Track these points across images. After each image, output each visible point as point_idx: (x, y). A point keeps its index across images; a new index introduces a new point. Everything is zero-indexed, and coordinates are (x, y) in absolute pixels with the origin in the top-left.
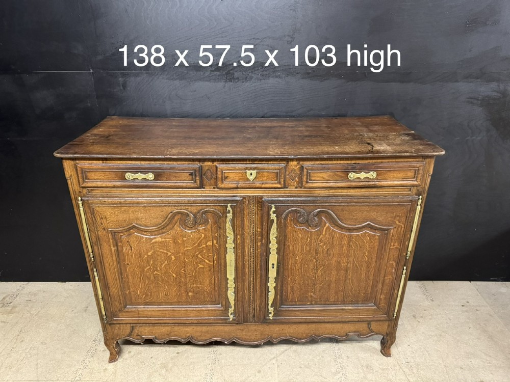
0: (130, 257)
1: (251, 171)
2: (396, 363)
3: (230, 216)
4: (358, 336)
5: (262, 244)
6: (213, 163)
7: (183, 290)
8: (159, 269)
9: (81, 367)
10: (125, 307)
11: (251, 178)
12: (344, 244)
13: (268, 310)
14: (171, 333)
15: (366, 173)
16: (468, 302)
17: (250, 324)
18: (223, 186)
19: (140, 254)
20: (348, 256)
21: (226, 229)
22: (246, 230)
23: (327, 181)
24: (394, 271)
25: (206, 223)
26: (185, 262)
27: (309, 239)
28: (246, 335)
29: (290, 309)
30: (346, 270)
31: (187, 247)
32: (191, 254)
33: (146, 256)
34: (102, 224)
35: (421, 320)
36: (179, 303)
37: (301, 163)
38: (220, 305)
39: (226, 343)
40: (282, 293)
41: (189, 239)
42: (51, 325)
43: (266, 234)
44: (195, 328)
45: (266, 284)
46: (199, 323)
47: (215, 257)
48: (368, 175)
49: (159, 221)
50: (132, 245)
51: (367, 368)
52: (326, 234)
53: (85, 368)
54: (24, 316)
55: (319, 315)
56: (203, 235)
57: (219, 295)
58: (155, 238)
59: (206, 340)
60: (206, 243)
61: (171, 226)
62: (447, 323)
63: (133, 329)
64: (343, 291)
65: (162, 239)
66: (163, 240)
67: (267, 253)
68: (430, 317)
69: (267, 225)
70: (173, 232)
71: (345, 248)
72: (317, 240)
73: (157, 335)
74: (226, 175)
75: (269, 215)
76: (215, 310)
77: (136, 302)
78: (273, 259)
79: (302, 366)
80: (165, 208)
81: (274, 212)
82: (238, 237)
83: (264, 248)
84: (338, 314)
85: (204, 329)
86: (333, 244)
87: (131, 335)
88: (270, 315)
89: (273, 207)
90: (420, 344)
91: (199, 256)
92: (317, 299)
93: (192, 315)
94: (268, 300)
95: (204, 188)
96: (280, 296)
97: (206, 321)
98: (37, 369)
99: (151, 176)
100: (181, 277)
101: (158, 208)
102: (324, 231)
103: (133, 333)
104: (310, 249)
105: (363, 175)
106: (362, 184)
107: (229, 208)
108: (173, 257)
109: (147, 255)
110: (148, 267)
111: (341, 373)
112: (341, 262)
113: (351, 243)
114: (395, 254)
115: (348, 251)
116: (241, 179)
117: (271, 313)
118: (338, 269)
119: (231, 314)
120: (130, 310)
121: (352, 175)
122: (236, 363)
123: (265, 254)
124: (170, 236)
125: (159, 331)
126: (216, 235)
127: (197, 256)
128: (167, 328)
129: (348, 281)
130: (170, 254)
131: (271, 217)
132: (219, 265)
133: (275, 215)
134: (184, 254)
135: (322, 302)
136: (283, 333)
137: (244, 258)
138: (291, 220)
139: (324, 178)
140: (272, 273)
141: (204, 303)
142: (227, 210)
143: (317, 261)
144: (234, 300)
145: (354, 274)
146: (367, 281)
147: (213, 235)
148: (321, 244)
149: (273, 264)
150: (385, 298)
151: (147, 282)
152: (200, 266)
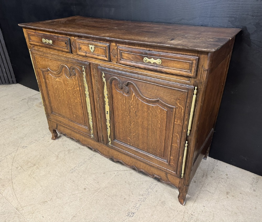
0: (50, 86)
1: (92, 46)
2: (183, 211)
3: (84, 74)
6: (75, 38)
7: (71, 112)
9: (42, 136)
10: (52, 113)
11: (92, 50)
13: (108, 139)
15: (154, 59)
17: (102, 144)
18: (80, 53)
19: (53, 86)
20: (148, 120)
21: (84, 82)
23: (131, 61)
24: (178, 141)
25: (75, 76)
27: (125, 101)
28: (101, 150)
29: (119, 143)
30: (148, 129)
31: (69, 88)
34: (38, 65)
35: (230, 197)
36: (71, 119)
37: (118, 44)
39: (93, 150)
43: (102, 91)
44: (80, 136)
45: (106, 123)
46: (79, 133)
47: (82, 98)
48: (155, 61)
49: (56, 68)
52: (133, 100)
56: (75, 83)
59: (85, 144)
60: (77, 88)
61: (61, 73)
63: (57, 126)
64: (147, 143)
66: (60, 80)
70: (63, 77)
72: (129, 103)
73: (66, 133)
74: (80, 46)
76: (85, 129)
77: (55, 111)
78: (107, 108)
82: (90, 89)
83: (102, 100)
84: (145, 158)
85: (84, 138)
86: (138, 108)
88: (109, 143)
91: (75, 95)
94: (107, 133)
95: (73, 54)
96: (113, 133)
99: (51, 42)
100: (69, 104)
102: (132, 98)
104: (126, 108)
105: (152, 61)
106: (151, 67)
107: (83, 69)
108: (65, 91)
109: (55, 87)
110: (57, 94)
112: (144, 123)
113: (149, 111)
114: (178, 129)
115: (148, 116)
116: (87, 50)
117: (109, 141)
118: (143, 127)
119: (92, 134)
120: (53, 115)
121: (146, 59)
124: (62, 79)
126: (81, 84)
128: (69, 131)
129: (149, 138)
130: (63, 89)
131: (103, 80)
133: (105, 79)
134: (68, 91)
135: (136, 146)
136: (118, 157)
139: (130, 58)
141: (80, 123)
143: (130, 117)
144: (92, 126)
145: (153, 134)
146: (161, 142)
147: (79, 84)
148: (132, 107)
149: (107, 112)
150: (174, 160)
151: (57, 102)
152: (76, 101)
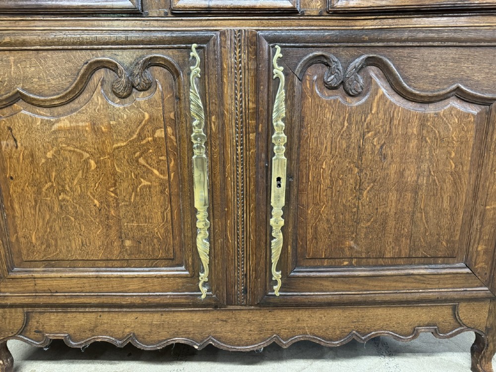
0: (15, 161)
3: (195, 70)
4: (436, 333)
5: (258, 134)
7: (113, 233)
8: (68, 189)
10: (10, 270)
12: (413, 133)
13: (271, 276)
14: (96, 326)
17: (238, 307)
19: (32, 156)
20: (419, 159)
21: (189, 102)
22: (227, 107)
25: (152, 89)
26: (114, 174)
27: (346, 124)
28: (231, 331)
29: (312, 274)
30: (416, 190)
31: (118, 141)
32: (126, 157)
33: (43, 161)
36: (108, 262)
38: (183, 268)
39: (196, 347)
40: (296, 241)
41: (119, 123)
43: (265, 113)
44: (140, 316)
45: (267, 222)
46: (146, 306)
47: (171, 164)
50: (18, 137)
52: (378, 112)
55: (366, 288)
56: (147, 115)
57: (182, 245)
58: (57, 122)
59: (160, 342)
60: (154, 132)
61: (85, 95)
63: (27, 318)
64: (410, 236)
65: (70, 122)
66: (74, 124)
67: (267, 156)
69: (266, 90)
70: (90, 109)
71: (413, 143)
72: (362, 126)
73: (72, 331)
75: (270, 68)
76: (174, 277)
77: (30, 258)
78: (279, 168)
80: (74, 52)
81: (280, 62)
82: (213, 117)
83: (262, 144)
84: (401, 285)
85: (155, 318)
86: (391, 133)
87: (26, 332)
88: (275, 287)
89: (279, 49)
91: (141, 161)
92: (361, 253)
93: (131, 287)
94: (271, 256)
96: (292, 247)
97: (157, 300)
100: (108, 206)
101: (61, 54)
102: (375, 105)
103: (28, 328)
104: (348, 147)
107: (194, 53)
108: (92, 162)
109: (46, 158)
110: (49, 184)
112: (407, 173)
113: (425, 132)
115: (419, 148)
117: (276, 283)
118: (401, 189)
119: (204, 284)
120: (18, 275)
123: (263, 156)
124: (84, 117)
125: (75, 324)
126: (172, 115)
127: (137, 161)
128: (88, 316)
129: (419, 215)
130: (86, 155)
131: (275, 71)
132: (181, 181)
133: (282, 68)
134: (112, 155)
135: (370, 261)
136: (299, 328)
137: (224, 167)
140: (278, 197)
141: (153, 262)
142: (189, 56)
143: (361, 171)
144: (209, 255)
145: (430, 199)
146: (452, 215)
147: (166, 115)
148: (370, 134)
149: (279, 179)
150: (486, 252)
151: (48, 217)
152: (145, 183)
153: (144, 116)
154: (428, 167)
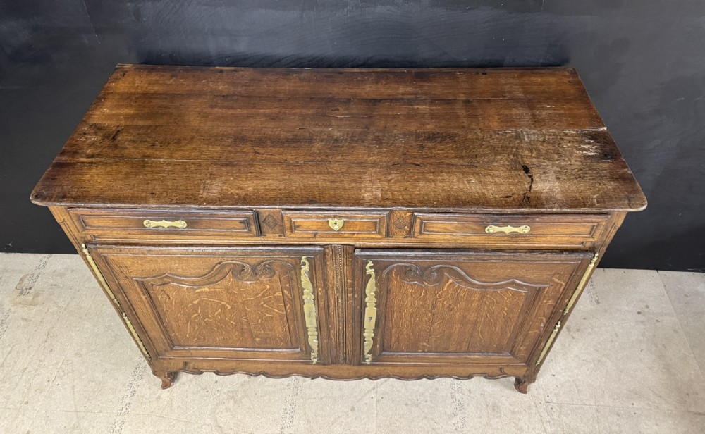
0: (169, 304)
1: (336, 220)
2: (533, 404)
3: (305, 268)
4: (486, 377)
5: (354, 295)
7: (246, 335)
8: (210, 316)
9: (128, 393)
10: (172, 348)
11: (336, 228)
12: (475, 300)
13: (364, 356)
14: (237, 368)
15: (514, 227)
16: (647, 307)
18: (293, 236)
19: (182, 302)
20: (479, 311)
21: (301, 281)
22: (330, 282)
23: (452, 233)
24: (542, 325)
25: (272, 274)
26: (245, 311)
27: (423, 295)
28: (335, 373)
29: (394, 356)
30: (475, 323)
31: (247, 297)
32: (254, 304)
33: (191, 304)
34: (122, 272)
35: (576, 335)
38: (299, 350)
40: (382, 343)
41: (248, 290)
42: (86, 326)
43: (359, 289)
45: (361, 334)
47: (287, 307)
48: (516, 229)
49: (202, 272)
50: (169, 294)
51: (494, 409)
52: (447, 290)
53: (133, 394)
54: (50, 311)
55: (434, 361)
56: (268, 287)
57: (298, 341)
58: (199, 288)
59: (283, 375)
60: (275, 293)
62: (612, 341)
63: (186, 364)
64: (469, 342)
65: (210, 289)
66: (212, 290)
67: (361, 307)
68: (590, 330)
69: (360, 279)
70: (225, 283)
71: (476, 303)
72: (435, 296)
73: (218, 369)
74: (297, 224)
75: (363, 269)
76: (293, 354)
77: (186, 343)
78: (371, 313)
79: (409, 403)
80: (209, 258)
81: (371, 267)
82: (320, 289)
84: (460, 361)
85: (279, 366)
86: (457, 299)
87: (186, 369)
88: (367, 361)
89: (371, 262)
90: (570, 374)
91: (265, 306)
92: (431, 347)
93: (261, 357)
94: (364, 348)
95: (264, 235)
96: (380, 345)
98: (74, 394)
99: (181, 224)
101: (199, 259)
102: (446, 287)
103: (187, 367)
105: (508, 229)
106: (506, 238)
107: (304, 261)
108: (228, 306)
110: (196, 314)
111: (458, 417)
113: (484, 299)
114: (546, 311)
115: (480, 306)
116: (320, 228)
119: (315, 358)
121: (492, 229)
122: (324, 394)
123: (358, 307)
124: (220, 287)
125: (221, 366)
126: (288, 285)
127: (262, 306)
129: (477, 334)
130: (223, 303)
131: (367, 272)
132: (295, 314)
133: (373, 270)
134: (243, 303)
136: (385, 373)
137: (328, 308)
138: (396, 275)
139: (447, 230)
140: (370, 325)
141: (276, 347)
142: (300, 262)
143: (433, 315)
144: (318, 346)
145: (486, 328)
147: (283, 286)
148: (441, 299)
149: (370, 318)
151: (197, 327)
152: (267, 315)
153: (266, 287)
154: (486, 314)
